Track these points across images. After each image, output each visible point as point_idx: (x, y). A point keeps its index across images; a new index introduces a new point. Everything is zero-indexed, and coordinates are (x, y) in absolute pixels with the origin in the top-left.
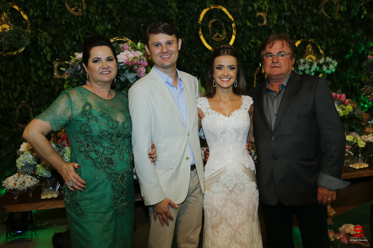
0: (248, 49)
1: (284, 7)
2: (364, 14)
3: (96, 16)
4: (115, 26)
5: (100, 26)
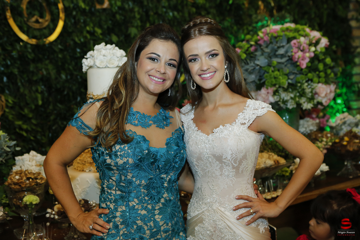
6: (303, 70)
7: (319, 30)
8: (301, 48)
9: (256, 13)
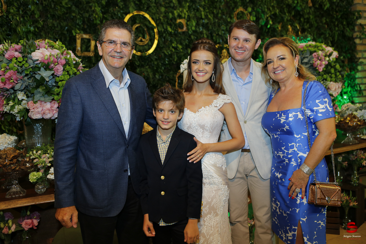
0: (169, 53)
1: (201, 15)
2: (270, 24)
3: (17, 17)
4: (38, 28)
5: (22, 27)
6: (320, 73)
7: (332, 46)
8: (320, 58)
9: (286, 34)
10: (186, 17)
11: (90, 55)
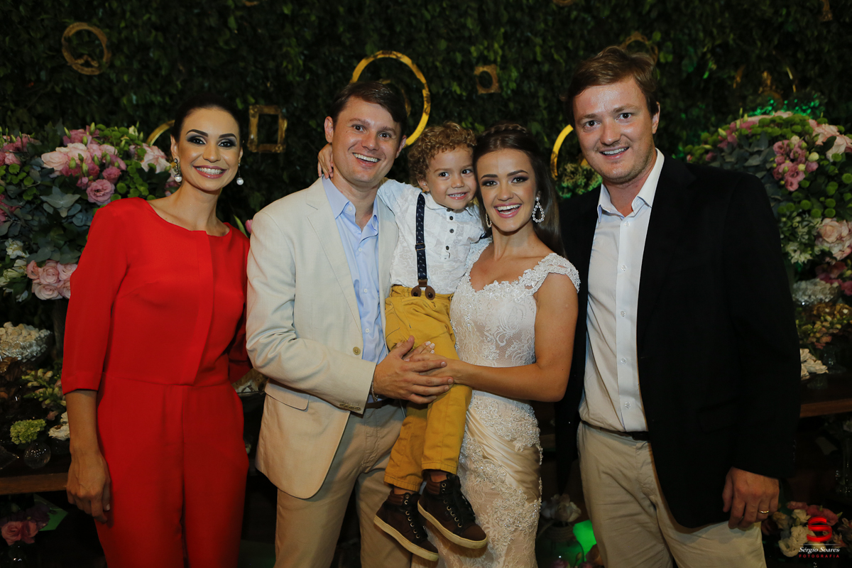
1: (535, 54)
2: (711, 70)
3: (124, 75)
4: (171, 97)
6: (794, 195)
8: (792, 155)
9: (755, 92)
10: (499, 59)
11: (276, 151)
